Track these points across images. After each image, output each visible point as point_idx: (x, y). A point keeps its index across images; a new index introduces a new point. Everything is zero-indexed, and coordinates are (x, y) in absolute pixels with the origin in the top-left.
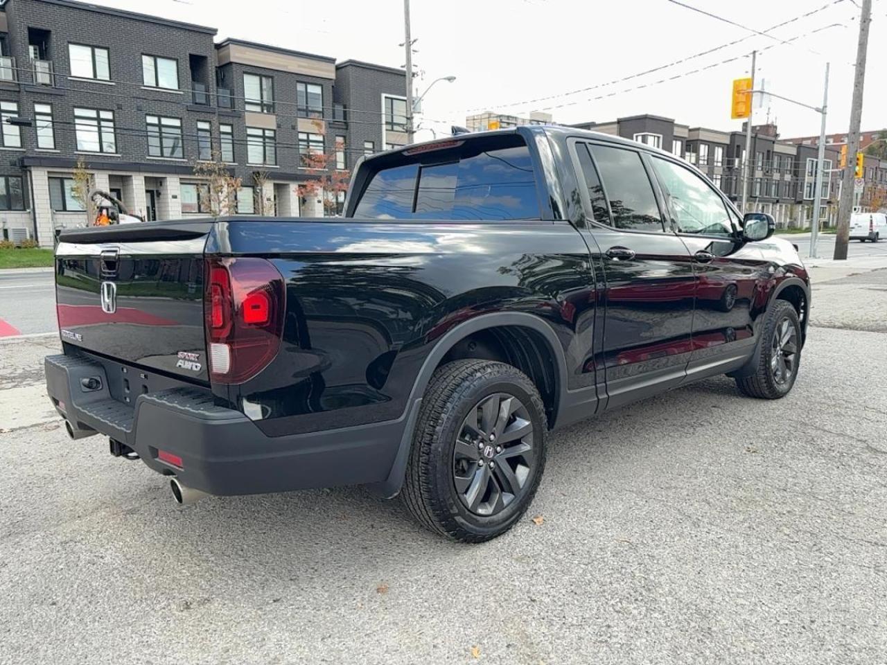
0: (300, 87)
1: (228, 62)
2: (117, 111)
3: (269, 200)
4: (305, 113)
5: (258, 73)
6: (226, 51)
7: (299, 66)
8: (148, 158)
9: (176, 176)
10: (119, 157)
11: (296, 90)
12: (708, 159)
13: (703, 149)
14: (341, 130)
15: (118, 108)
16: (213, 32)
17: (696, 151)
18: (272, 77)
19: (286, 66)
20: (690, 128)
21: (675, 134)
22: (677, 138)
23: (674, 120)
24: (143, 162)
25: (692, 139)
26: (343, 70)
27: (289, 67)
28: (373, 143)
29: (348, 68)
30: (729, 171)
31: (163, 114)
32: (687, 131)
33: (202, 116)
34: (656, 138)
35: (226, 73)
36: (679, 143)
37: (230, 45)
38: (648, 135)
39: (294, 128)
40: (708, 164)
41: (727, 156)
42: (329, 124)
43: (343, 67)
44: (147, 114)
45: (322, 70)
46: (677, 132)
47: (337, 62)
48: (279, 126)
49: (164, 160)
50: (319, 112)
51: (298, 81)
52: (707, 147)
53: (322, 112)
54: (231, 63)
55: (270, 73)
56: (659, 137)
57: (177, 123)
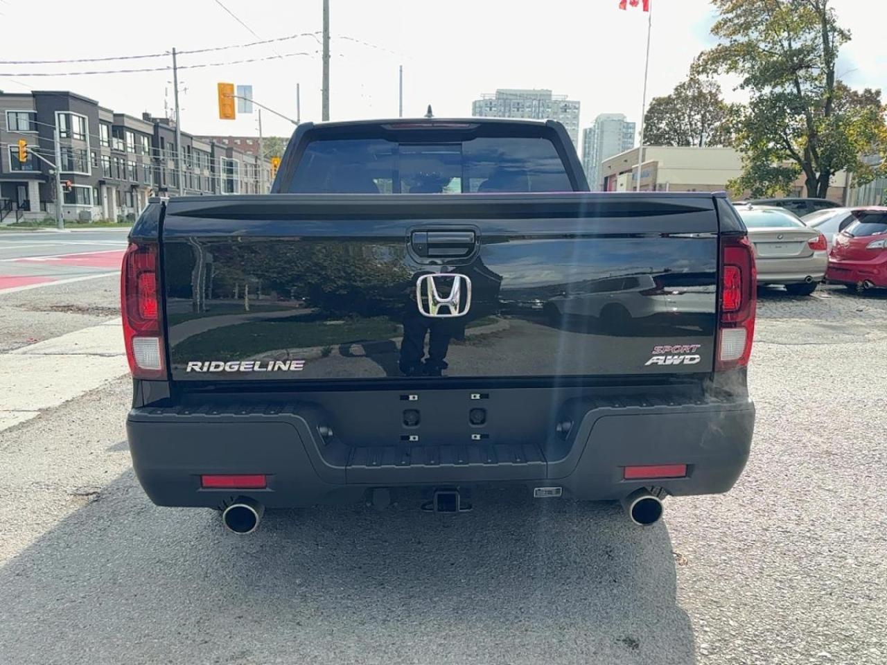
12: (135, 146)
13: (129, 137)
17: (122, 137)
20: (115, 112)
21: (100, 117)
22: (103, 122)
23: (98, 102)
25: (116, 124)
30: (156, 161)
32: (111, 116)
34: (81, 119)
36: (105, 128)
38: (72, 114)
40: (135, 152)
41: (153, 146)
46: (102, 115)
52: (132, 135)
56: (83, 119)
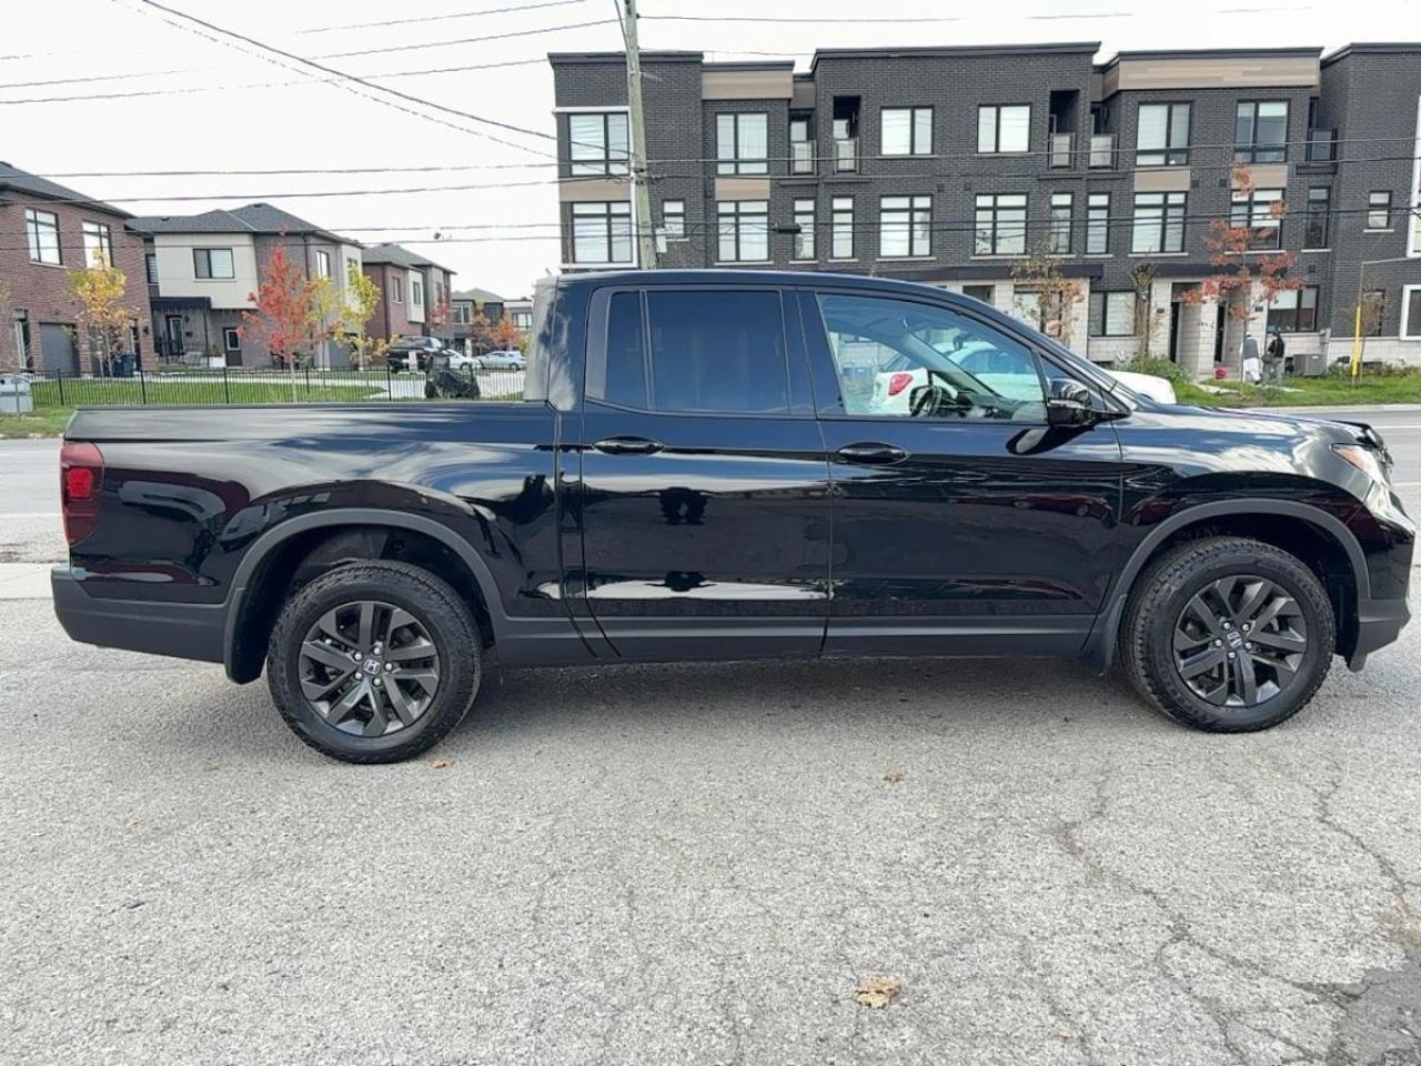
0: (1245, 111)
1: (1113, 91)
2: (936, 195)
3: (1161, 311)
4: (1249, 155)
5: (1166, 99)
6: (1113, 76)
7: (1245, 73)
8: (973, 258)
9: (1007, 282)
10: (933, 261)
11: (1236, 117)
14: (1322, 177)
15: (939, 191)
16: (1094, 48)
18: (1190, 103)
19: (1221, 79)
24: (965, 265)
26: (1338, 65)
27: (1225, 80)
28: (1390, 192)
29: (1348, 59)
31: (1000, 191)
33: (1061, 185)
35: (1111, 111)
37: (1121, 63)
39: (1224, 183)
42: (1298, 168)
43: (1338, 60)
44: (978, 194)
45: (1295, 73)
47: (1324, 55)
48: (1194, 184)
49: (997, 260)
50: (1280, 149)
51: (1240, 101)
53: (1286, 149)
54: (1119, 92)
55: (1187, 97)
57: (1020, 200)
